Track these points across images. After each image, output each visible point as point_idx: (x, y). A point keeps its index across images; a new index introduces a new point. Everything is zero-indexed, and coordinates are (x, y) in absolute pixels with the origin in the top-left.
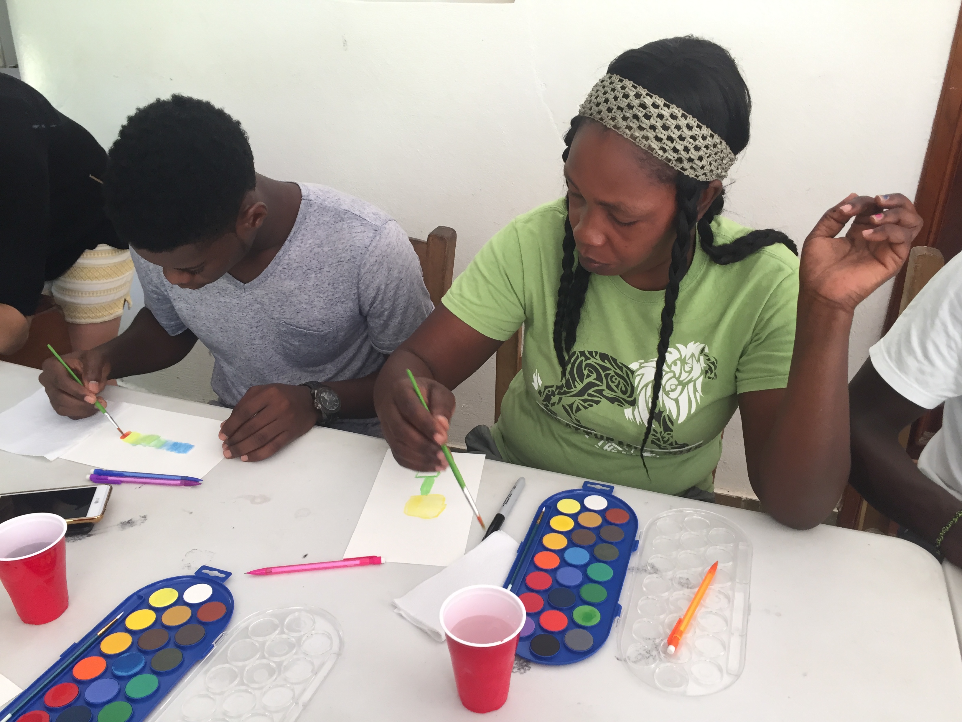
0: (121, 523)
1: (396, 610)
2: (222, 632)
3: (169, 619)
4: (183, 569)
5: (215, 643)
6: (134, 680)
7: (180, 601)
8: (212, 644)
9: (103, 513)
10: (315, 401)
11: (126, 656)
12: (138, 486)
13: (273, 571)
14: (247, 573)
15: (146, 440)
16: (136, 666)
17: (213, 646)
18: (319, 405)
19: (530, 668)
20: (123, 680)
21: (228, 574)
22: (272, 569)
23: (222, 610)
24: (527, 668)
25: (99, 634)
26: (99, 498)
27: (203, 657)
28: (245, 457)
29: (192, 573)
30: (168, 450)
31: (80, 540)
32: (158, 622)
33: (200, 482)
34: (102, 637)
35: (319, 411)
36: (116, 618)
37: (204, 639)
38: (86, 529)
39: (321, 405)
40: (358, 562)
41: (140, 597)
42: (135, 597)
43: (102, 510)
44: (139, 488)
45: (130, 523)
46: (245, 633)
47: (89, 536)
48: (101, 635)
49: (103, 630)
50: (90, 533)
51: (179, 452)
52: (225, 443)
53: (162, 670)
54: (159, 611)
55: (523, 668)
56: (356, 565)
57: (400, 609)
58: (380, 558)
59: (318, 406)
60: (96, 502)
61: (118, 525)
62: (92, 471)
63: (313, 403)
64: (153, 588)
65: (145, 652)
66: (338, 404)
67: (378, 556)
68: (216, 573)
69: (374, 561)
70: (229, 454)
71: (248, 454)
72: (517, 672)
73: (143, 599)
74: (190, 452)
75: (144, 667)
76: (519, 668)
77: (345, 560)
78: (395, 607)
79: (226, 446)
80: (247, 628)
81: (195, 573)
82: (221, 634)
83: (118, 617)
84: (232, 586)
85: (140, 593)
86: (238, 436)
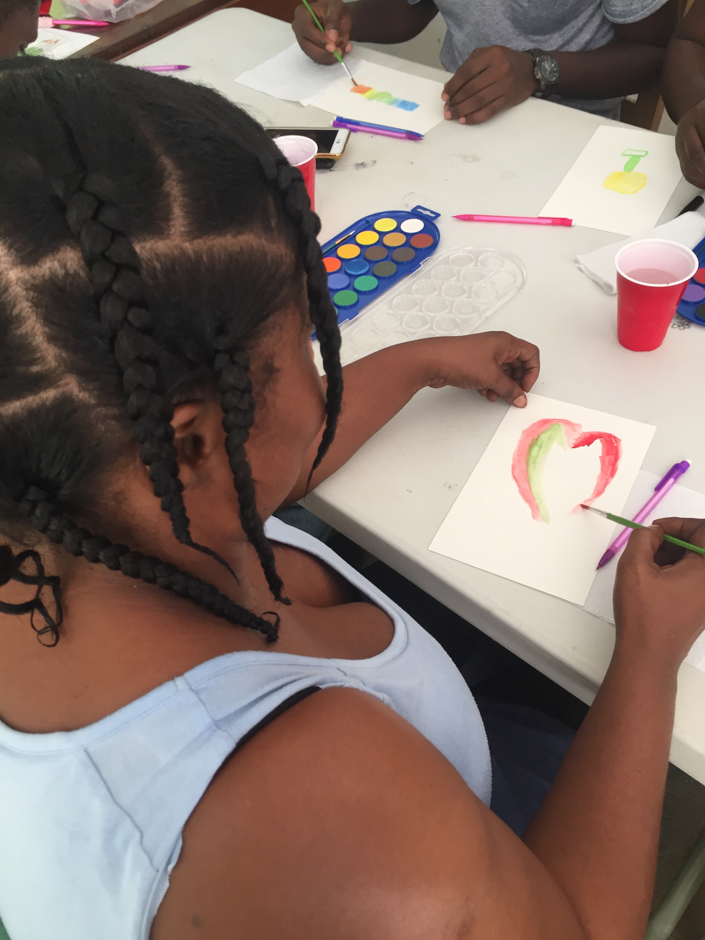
0: (356, 164)
1: (576, 265)
2: (429, 257)
3: (388, 241)
4: (402, 206)
5: (423, 263)
6: (360, 278)
7: (398, 229)
8: (420, 263)
9: (343, 152)
10: (536, 69)
11: (355, 261)
12: (370, 135)
13: (475, 218)
14: (454, 217)
15: (381, 96)
16: (362, 269)
17: (420, 266)
18: (540, 75)
19: (690, 327)
20: (353, 277)
21: (438, 215)
22: (475, 216)
23: (431, 242)
24: (686, 326)
25: (336, 243)
26: (340, 140)
27: (411, 272)
28: (463, 120)
29: (409, 210)
30: (397, 106)
31: (324, 173)
32: (380, 242)
33: (422, 137)
34: (339, 245)
35: (538, 81)
36: (349, 234)
37: (414, 260)
38: (329, 164)
39: (541, 73)
40: (550, 221)
41: (368, 222)
42: (364, 222)
43: (342, 150)
44: (371, 137)
45: (363, 165)
46: (446, 261)
47: (331, 171)
48: (338, 244)
49: (340, 241)
50: (332, 169)
51: (406, 109)
52: (446, 105)
53: (381, 276)
54: (382, 234)
55: (683, 326)
56: (548, 224)
57: (580, 264)
58: (571, 221)
59: (537, 74)
60: (338, 142)
61: (354, 165)
62: (335, 118)
63: (533, 71)
64: (377, 217)
65: (370, 262)
66: (558, 76)
67: (569, 218)
68: (428, 213)
69: (566, 223)
70: (449, 115)
71: (466, 116)
72: (677, 328)
73: (370, 224)
74: (416, 110)
75: (368, 271)
76: (680, 325)
77: (539, 218)
78: (576, 262)
79: (447, 107)
80: (448, 258)
81: (412, 210)
82: (428, 258)
83: (351, 234)
84: (440, 224)
85: (367, 219)
86: (459, 97)
